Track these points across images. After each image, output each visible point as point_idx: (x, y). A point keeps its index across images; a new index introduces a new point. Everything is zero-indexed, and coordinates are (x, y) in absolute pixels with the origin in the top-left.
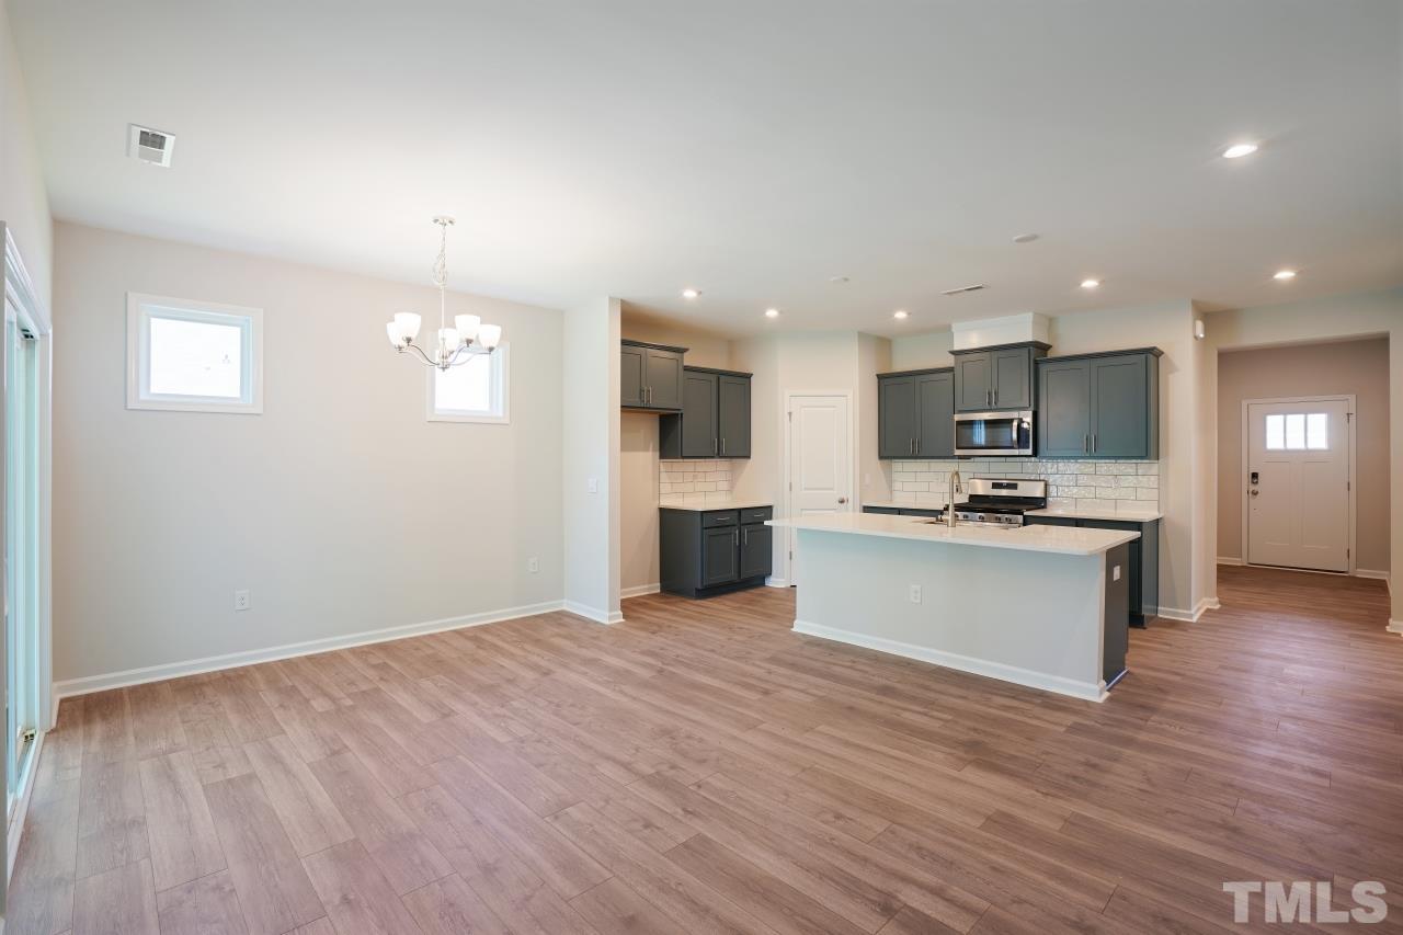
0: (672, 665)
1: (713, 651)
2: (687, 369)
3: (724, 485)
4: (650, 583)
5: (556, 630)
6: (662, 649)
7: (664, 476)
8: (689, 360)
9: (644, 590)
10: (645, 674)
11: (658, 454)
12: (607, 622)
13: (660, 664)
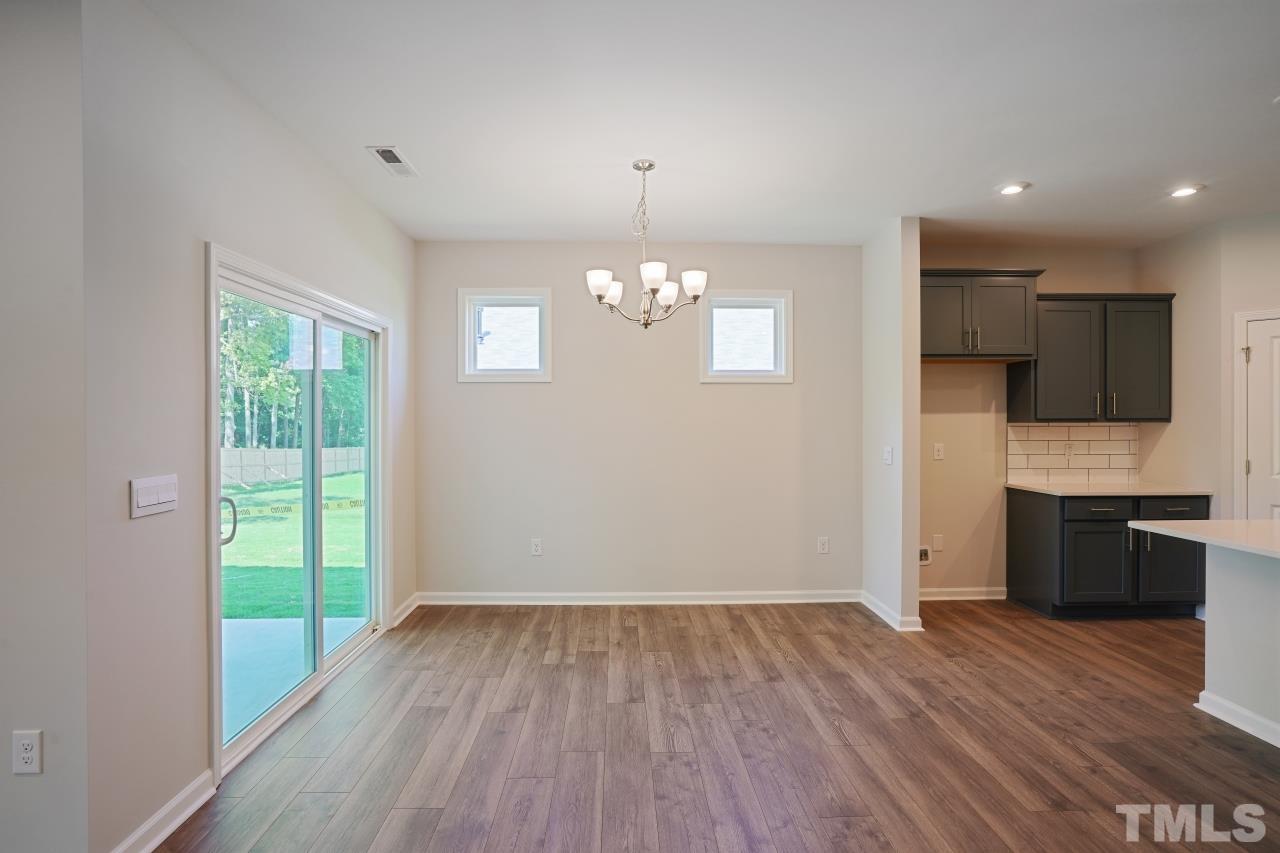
0: (938, 710)
1: (1020, 705)
2: (1041, 297)
3: (1127, 461)
4: (988, 585)
5: (831, 626)
6: (944, 682)
7: (1014, 447)
8: (1045, 285)
9: (981, 593)
10: (890, 711)
11: (1004, 416)
12: (898, 628)
13: (922, 704)
